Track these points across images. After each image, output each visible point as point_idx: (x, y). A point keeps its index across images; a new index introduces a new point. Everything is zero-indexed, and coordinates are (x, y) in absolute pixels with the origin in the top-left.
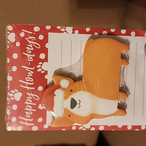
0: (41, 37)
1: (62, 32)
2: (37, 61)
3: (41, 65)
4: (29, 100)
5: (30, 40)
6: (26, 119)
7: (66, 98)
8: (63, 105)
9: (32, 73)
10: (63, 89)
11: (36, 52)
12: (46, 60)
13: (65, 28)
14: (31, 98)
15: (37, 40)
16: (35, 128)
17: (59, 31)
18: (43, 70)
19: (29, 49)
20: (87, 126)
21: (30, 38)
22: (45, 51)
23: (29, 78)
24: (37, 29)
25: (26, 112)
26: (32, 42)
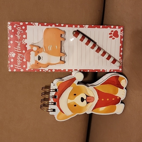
0: (24, 28)
1: (34, 25)
2: (22, 38)
3: (24, 40)
4: (19, 57)
5: (18, 29)
6: (18, 66)
7: (36, 55)
8: (34, 58)
9: (20, 44)
10: (34, 51)
11: (21, 34)
12: (26, 38)
13: (34, 23)
14: (20, 56)
15: (22, 29)
16: (22, 70)
17: (32, 25)
18: (25, 43)
19: (18, 33)
20: (47, 69)
21: (18, 28)
22: (26, 34)
23: (18, 46)
24: (21, 24)
25: (18, 63)
26: (19, 30)
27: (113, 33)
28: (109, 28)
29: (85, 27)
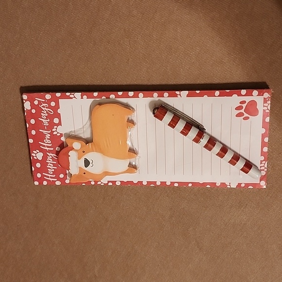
0: (53, 104)
1: (72, 98)
2: (52, 125)
3: (56, 128)
4: (50, 159)
5: (43, 107)
6: (50, 176)
7: (79, 158)
8: (77, 164)
9: (50, 135)
10: (76, 151)
11: (50, 117)
12: (60, 124)
13: (73, 94)
14: (51, 157)
15: (50, 107)
16: (58, 183)
17: (69, 98)
18: (58, 133)
19: (44, 115)
20: (105, 181)
21: (43, 105)
22: (59, 116)
23: (47, 140)
24: (48, 96)
25: (49, 170)
26: (46, 109)
27: (244, 106)
28: (235, 96)
29: (180, 95)
